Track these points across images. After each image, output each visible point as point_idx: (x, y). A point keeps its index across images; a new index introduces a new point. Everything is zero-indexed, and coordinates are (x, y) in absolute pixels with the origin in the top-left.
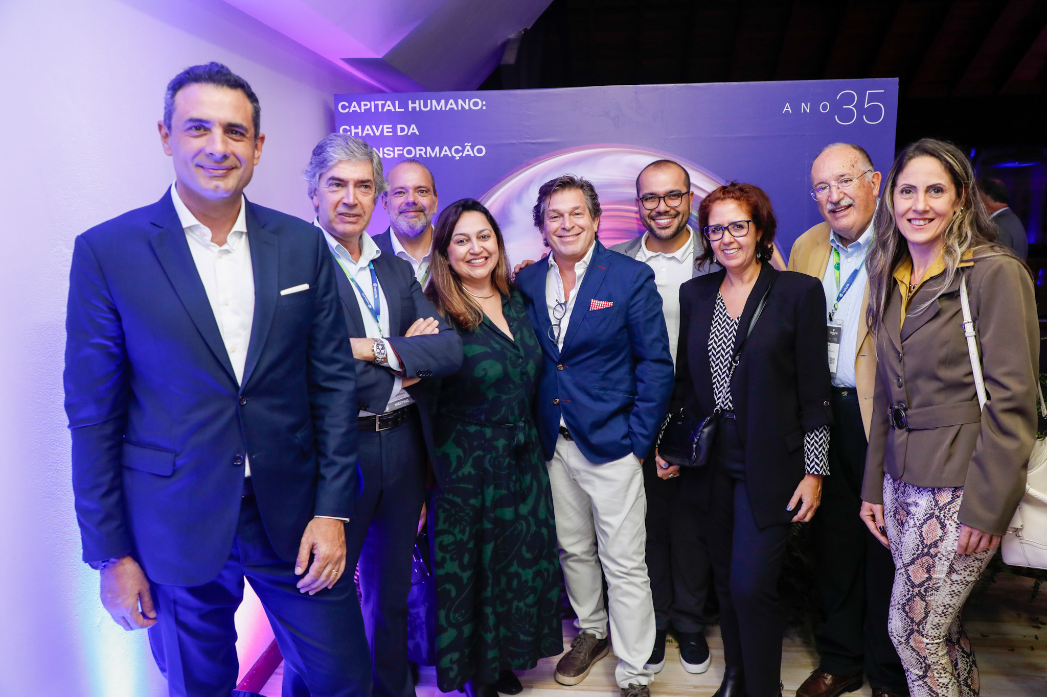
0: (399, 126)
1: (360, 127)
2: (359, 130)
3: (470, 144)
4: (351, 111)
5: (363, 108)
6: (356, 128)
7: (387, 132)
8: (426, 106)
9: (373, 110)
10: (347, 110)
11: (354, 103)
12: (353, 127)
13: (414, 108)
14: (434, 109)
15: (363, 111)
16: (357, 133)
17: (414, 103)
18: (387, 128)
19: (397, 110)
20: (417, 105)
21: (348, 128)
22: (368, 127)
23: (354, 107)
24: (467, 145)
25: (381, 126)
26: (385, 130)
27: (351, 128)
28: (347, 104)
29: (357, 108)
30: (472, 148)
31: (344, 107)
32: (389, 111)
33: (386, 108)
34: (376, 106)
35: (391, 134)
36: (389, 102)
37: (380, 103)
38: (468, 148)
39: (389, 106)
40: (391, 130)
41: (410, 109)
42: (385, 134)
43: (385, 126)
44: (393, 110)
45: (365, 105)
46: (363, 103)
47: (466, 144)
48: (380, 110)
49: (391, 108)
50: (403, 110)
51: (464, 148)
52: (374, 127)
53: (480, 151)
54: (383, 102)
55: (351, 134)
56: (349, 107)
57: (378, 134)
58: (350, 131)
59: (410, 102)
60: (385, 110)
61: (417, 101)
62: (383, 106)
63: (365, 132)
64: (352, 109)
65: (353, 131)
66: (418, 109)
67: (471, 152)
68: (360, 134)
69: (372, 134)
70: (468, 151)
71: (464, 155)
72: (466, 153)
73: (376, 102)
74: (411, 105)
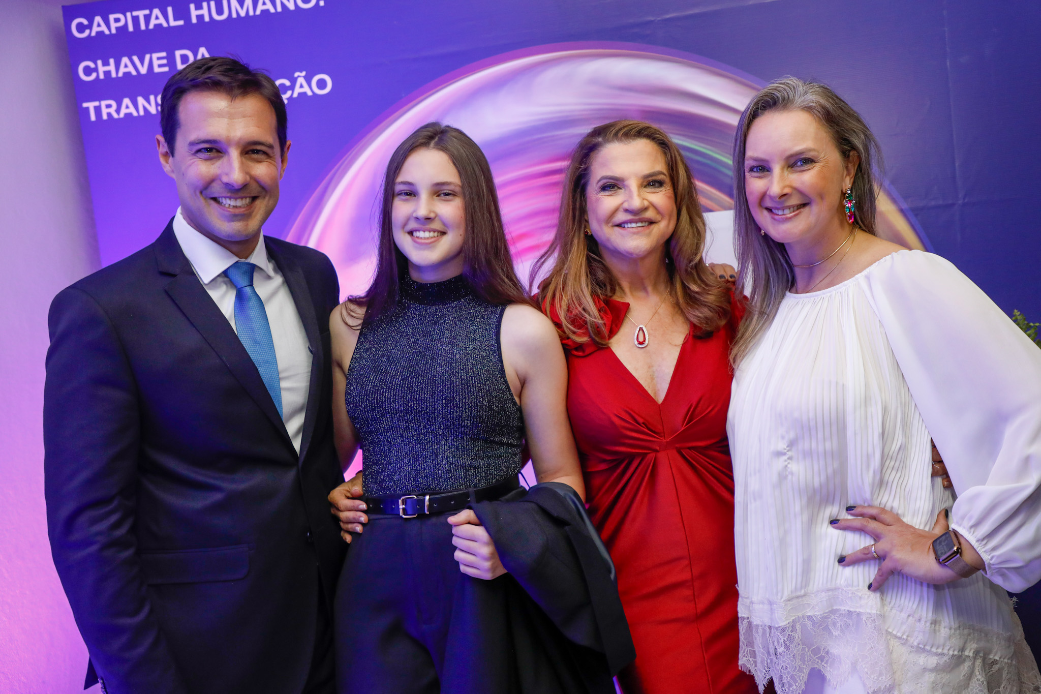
0: (178, 53)
1: (112, 61)
2: (112, 67)
3: (304, 73)
4: (93, 34)
5: (113, 25)
6: (106, 63)
7: (160, 66)
8: (220, 11)
9: (131, 28)
10: (87, 32)
11: (98, 19)
12: (99, 62)
13: (200, 18)
14: (234, 15)
15: (114, 31)
16: (107, 73)
17: (199, 7)
18: (159, 59)
19: (173, 23)
20: (204, 12)
21: (92, 65)
22: (125, 60)
23: (99, 25)
24: (299, 76)
25: (147, 57)
26: (156, 63)
27: (96, 64)
28: (85, 22)
29: (104, 28)
30: (308, 80)
31: (81, 28)
32: (158, 26)
33: (153, 22)
34: (136, 20)
35: (166, 69)
36: (156, 12)
37: (141, 14)
38: (301, 81)
39: (157, 18)
40: (164, 61)
41: (194, 20)
42: (157, 70)
43: (155, 56)
44: (165, 25)
45: (117, 20)
46: (112, 17)
47: (296, 74)
48: (143, 27)
49: (162, 21)
50: (181, 23)
51: (294, 81)
52: (135, 58)
53: (322, 84)
54: (147, 12)
55: (98, 76)
56: (90, 27)
57: (143, 70)
58: (96, 70)
59: (192, 6)
60: (151, 26)
61: (205, 4)
62: (147, 18)
63: (122, 70)
64: (95, 29)
65: (102, 69)
66: (207, 19)
67: (306, 89)
68: (114, 75)
69: (134, 73)
70: (301, 86)
71: (295, 95)
72: (297, 90)
73: (135, 13)
74: (194, 13)
